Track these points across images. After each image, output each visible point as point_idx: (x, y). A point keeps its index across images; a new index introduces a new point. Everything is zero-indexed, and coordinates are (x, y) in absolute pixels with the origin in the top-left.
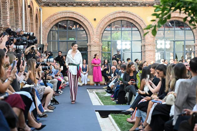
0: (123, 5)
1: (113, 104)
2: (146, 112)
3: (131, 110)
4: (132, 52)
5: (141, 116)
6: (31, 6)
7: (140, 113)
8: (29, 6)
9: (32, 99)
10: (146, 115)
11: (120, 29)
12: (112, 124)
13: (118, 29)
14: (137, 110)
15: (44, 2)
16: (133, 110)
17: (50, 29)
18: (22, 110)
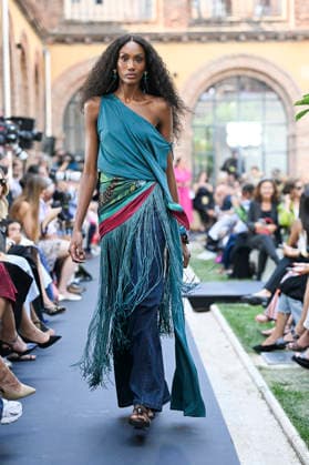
0: (243, 37)
1: (222, 279)
2: (302, 300)
3: (264, 294)
4: (264, 154)
5: (289, 308)
6: (24, 45)
7: (287, 303)
8: (19, 46)
9: (31, 275)
10: (300, 308)
11: (235, 96)
12: (219, 328)
13: (230, 96)
14: (280, 294)
15: (54, 35)
16: (269, 295)
17: (68, 98)
18: (8, 300)
